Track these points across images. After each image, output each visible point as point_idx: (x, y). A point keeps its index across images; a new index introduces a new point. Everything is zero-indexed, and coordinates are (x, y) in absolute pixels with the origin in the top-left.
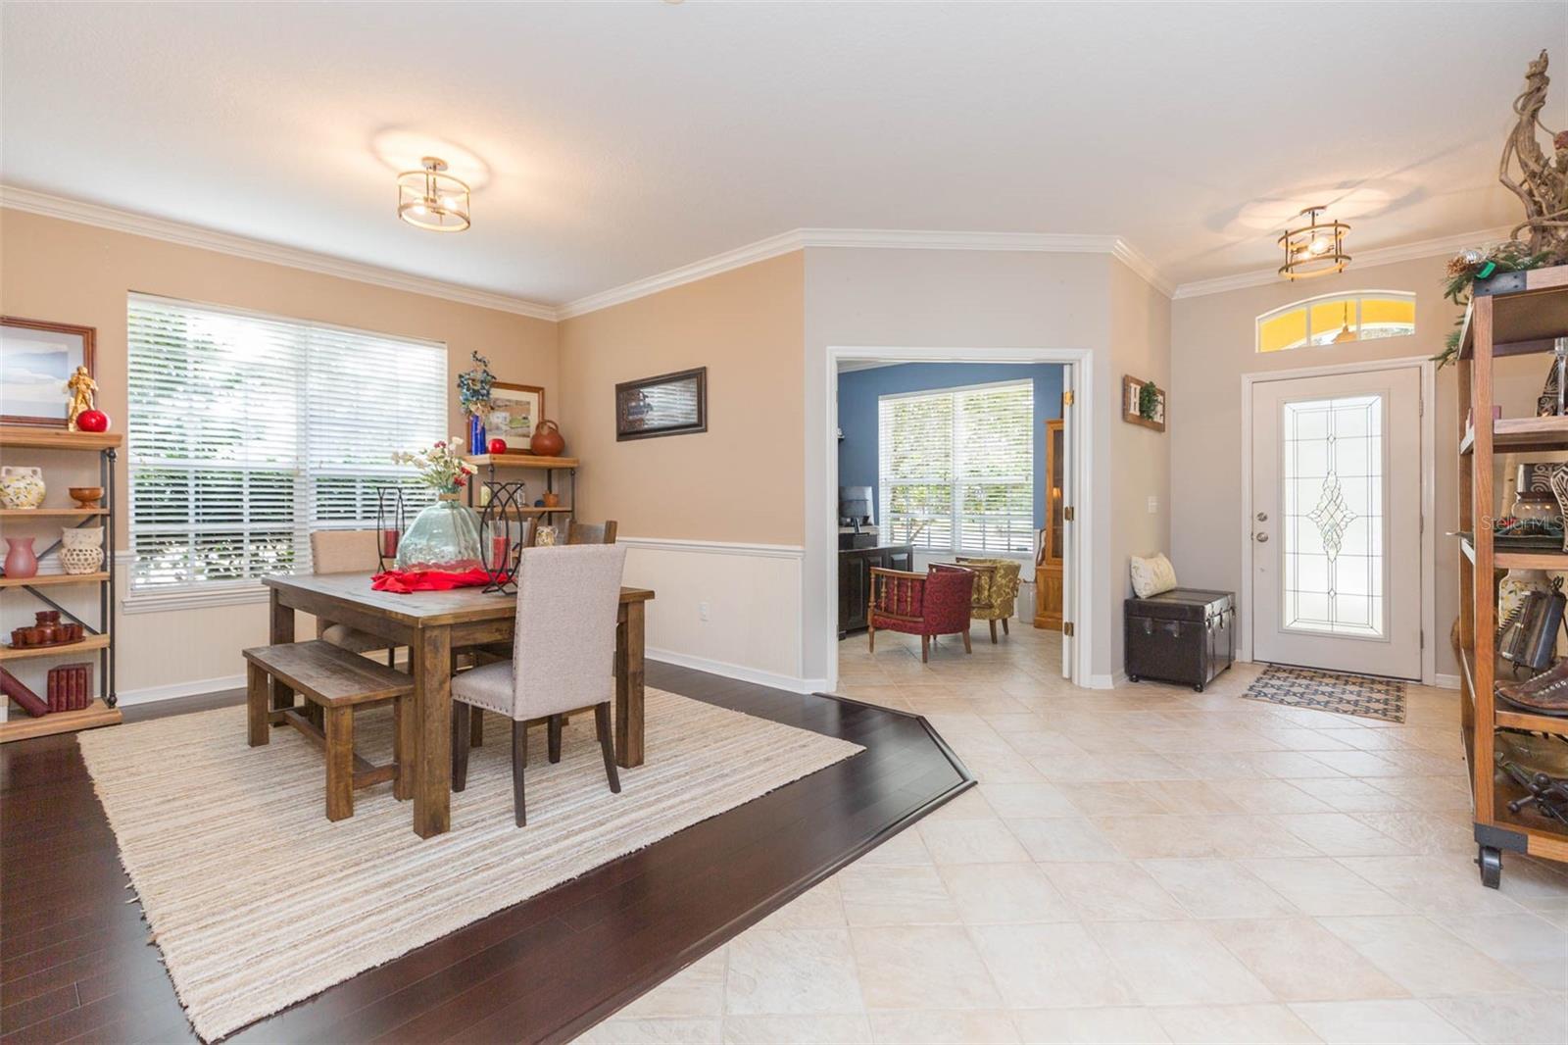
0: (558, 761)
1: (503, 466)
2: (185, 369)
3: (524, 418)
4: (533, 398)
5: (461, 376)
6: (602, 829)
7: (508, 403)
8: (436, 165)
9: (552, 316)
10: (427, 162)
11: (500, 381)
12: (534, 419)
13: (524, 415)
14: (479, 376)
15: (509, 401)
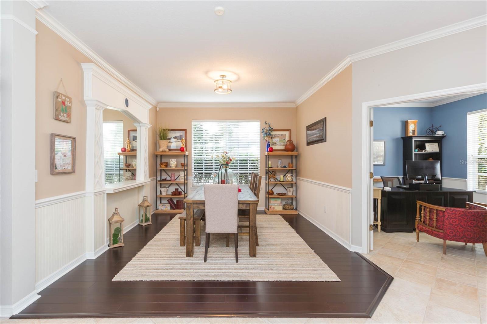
0: (229, 247)
1: (271, 155)
2: (203, 137)
3: (284, 140)
4: (287, 133)
5: (263, 129)
6: (219, 271)
7: (279, 136)
8: (223, 76)
9: (293, 106)
10: (221, 77)
11: (275, 129)
12: (287, 139)
13: (284, 139)
14: (268, 129)
15: (279, 135)
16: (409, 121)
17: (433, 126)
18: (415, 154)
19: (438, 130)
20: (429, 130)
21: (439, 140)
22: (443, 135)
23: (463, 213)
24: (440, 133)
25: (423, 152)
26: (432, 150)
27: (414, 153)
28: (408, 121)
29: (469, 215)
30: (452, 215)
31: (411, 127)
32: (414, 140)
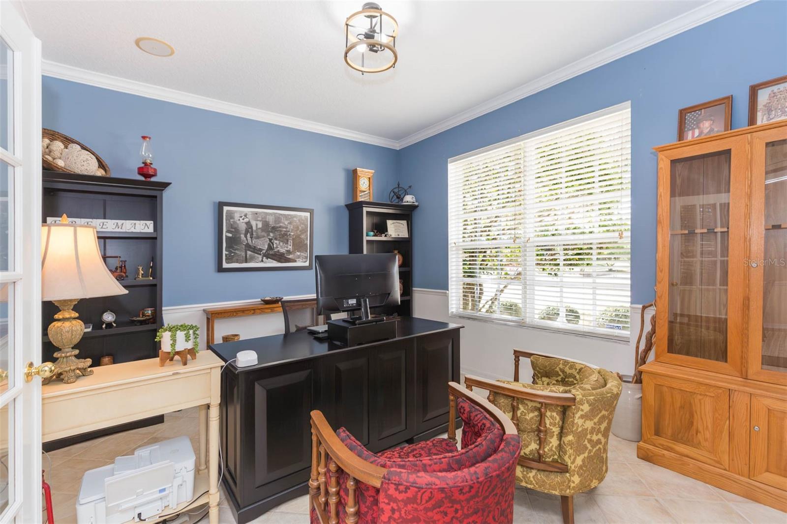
16: (358, 168)
17: (399, 186)
18: (368, 241)
19: (406, 193)
20: (392, 194)
21: (406, 214)
22: (413, 202)
23: (443, 495)
24: (409, 199)
25: (383, 238)
26: (397, 234)
27: (365, 238)
28: (356, 169)
29: (461, 497)
30: (406, 505)
31: (363, 184)
32: (365, 210)
